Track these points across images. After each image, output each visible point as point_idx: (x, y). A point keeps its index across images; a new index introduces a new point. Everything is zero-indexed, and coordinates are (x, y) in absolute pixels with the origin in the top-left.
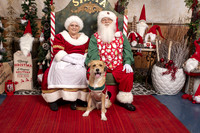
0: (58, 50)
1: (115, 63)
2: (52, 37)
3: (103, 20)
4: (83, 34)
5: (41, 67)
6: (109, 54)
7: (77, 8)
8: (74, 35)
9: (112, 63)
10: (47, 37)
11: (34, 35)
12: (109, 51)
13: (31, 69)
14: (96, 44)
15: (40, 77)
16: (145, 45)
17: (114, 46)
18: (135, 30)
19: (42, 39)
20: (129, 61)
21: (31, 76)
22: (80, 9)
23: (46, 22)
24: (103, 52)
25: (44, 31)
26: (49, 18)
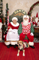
0: (10, 28)
1: (28, 32)
2: (8, 24)
3: (25, 18)
4: (18, 23)
5: (5, 33)
6: (26, 30)
7: (16, 14)
8: (15, 23)
9: (27, 32)
10: (6, 24)
11: (3, 23)
12: (26, 29)
13: (1, 34)
14: (22, 26)
15: (4, 36)
16: (38, 26)
17: (28, 27)
18: (34, 21)
19: (5, 24)
20: (32, 32)
21: (1, 36)
22: (17, 15)
23: (6, 19)
24: (24, 29)
25: (6, 22)
26: (7, 17)
